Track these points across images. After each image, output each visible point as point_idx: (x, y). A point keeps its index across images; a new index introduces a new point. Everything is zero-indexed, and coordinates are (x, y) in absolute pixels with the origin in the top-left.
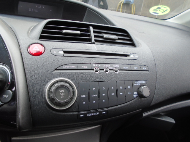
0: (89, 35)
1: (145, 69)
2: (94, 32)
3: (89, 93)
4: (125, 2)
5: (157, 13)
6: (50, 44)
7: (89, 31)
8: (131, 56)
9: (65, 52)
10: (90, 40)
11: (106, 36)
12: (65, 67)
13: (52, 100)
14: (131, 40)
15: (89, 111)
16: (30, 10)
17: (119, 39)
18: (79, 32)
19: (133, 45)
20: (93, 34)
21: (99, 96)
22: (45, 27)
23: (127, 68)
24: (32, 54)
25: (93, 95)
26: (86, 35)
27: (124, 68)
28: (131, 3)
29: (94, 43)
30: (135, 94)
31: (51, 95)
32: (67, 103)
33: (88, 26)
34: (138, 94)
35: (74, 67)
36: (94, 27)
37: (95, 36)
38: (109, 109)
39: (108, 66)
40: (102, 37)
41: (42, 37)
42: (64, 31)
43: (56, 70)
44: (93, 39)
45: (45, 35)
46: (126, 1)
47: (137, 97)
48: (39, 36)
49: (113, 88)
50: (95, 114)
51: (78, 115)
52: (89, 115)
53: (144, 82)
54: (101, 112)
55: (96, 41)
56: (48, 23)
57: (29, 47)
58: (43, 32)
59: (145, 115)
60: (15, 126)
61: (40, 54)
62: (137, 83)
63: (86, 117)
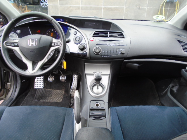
0: (107, 35)
1: (125, 45)
2: (109, 34)
3: (105, 51)
4: (168, 1)
6: (95, 38)
8: (121, 41)
9: (99, 40)
10: (107, 37)
11: (113, 35)
12: (99, 44)
13: (95, 51)
14: (123, 36)
16: (89, 25)
17: (118, 36)
18: (104, 34)
19: (124, 37)
21: (108, 52)
22: (94, 33)
24: (91, 41)
28: (175, 1)
30: (120, 53)
32: (100, 52)
34: (121, 52)
35: (101, 44)
38: (111, 56)
39: (112, 44)
40: (112, 35)
41: (93, 36)
42: (100, 34)
43: (96, 44)
49: (112, 50)
50: (106, 57)
51: (101, 56)
53: (123, 49)
54: (108, 57)
55: (109, 37)
57: (90, 39)
58: (94, 35)
59: (125, 61)
60: (87, 57)
61: (93, 41)
62: (121, 49)
63: (103, 57)
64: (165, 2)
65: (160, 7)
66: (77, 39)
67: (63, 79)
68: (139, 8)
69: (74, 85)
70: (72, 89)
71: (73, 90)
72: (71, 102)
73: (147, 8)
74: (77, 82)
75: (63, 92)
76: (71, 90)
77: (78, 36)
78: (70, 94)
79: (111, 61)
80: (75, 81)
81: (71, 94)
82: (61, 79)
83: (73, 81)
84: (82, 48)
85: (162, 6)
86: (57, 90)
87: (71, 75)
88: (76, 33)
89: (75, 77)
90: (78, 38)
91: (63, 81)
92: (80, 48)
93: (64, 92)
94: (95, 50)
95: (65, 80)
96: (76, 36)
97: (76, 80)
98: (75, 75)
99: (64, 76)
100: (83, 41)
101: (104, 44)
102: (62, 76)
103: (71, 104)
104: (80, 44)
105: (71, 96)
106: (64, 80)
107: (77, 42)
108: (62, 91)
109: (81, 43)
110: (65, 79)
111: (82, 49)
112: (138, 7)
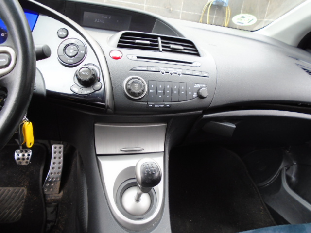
0: (157, 45)
1: (205, 75)
2: (162, 42)
3: (157, 89)
4: (214, 4)
5: (243, 24)
7: (157, 41)
8: (194, 64)
9: (138, 57)
10: (158, 50)
11: (172, 46)
12: (138, 69)
13: (129, 90)
14: (196, 51)
15: (156, 103)
16: (95, 21)
17: (184, 49)
18: (148, 42)
19: (198, 55)
20: (160, 44)
21: (164, 92)
22: (121, 38)
23: (189, 73)
24: (113, 58)
25: (159, 91)
26: (154, 45)
27: (187, 73)
28: (224, 5)
29: (161, 52)
30: (195, 95)
31: (129, 87)
32: (140, 94)
33: (156, 37)
34: (198, 94)
35: (145, 69)
36: (162, 38)
37: (163, 46)
38: (172, 103)
39: (173, 70)
40: (169, 47)
41: (119, 46)
42: (137, 41)
43: (131, 70)
44: (161, 48)
45: (122, 44)
46: (216, 2)
47: (196, 97)
48: (117, 45)
49: (176, 87)
50: (161, 106)
51: (147, 105)
52: (155, 106)
53: (204, 86)
54: (165, 105)
55: (163, 50)
56: (124, 34)
57: (110, 52)
58: (120, 42)
61: (119, 58)
62: (198, 86)
63: (153, 107)
64: (209, 4)
65: (203, 12)
66: (71, 51)
67: (23, 159)
68: (170, 10)
69: (53, 171)
70: (48, 182)
71: (50, 182)
72: (46, 218)
73: (182, 13)
74: (61, 164)
75: (23, 190)
76: (46, 183)
77: (73, 41)
78: (45, 195)
79: (170, 118)
80: (57, 160)
81: (47, 193)
82: (19, 159)
83: (53, 160)
84: (86, 78)
85: (206, 12)
86: (7, 186)
87: (44, 145)
88: (64, 34)
89: (58, 150)
90: (72, 47)
91: (24, 163)
92: (79, 80)
93: (25, 192)
94: (127, 84)
95: (29, 161)
96: (67, 42)
97: (60, 158)
98: (58, 146)
99: (26, 152)
100: (90, 59)
101: (154, 70)
102: (22, 152)
103: (49, 225)
104: (81, 65)
105: (45, 200)
106: (27, 162)
107: (71, 61)
108: (21, 189)
109: (84, 63)
110: (28, 159)
111: (89, 82)
112: (168, 8)
